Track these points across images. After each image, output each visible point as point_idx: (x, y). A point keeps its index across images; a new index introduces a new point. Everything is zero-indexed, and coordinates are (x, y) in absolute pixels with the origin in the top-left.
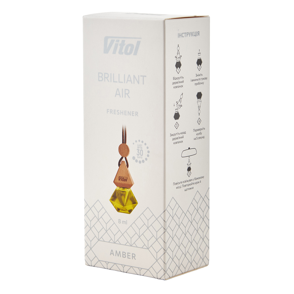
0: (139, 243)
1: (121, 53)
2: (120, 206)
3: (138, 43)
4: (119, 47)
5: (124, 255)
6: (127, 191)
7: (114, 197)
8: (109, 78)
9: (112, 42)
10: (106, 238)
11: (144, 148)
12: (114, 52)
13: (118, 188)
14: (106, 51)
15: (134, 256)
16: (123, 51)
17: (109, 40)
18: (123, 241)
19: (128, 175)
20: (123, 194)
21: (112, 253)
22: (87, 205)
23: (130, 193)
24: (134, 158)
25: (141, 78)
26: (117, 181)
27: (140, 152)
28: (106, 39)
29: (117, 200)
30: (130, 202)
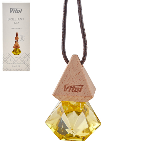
0: (22, 63)
1: (16, 12)
2: (15, 53)
3: (22, 9)
4: (15, 11)
5: (17, 66)
6: (18, 49)
7: (13, 51)
8: (12, 19)
9: (13, 10)
10: (11, 63)
11: (24, 37)
12: (14, 12)
13: (15, 49)
14: (11, 12)
15: (20, 66)
16: (17, 12)
17: (12, 9)
18: (16, 63)
19: (18, 45)
20: (16, 50)
21: (12, 66)
22: (4, 54)
23: (19, 50)
24: (20, 40)
25: (23, 19)
26: (15, 47)
27: (22, 38)
28: (11, 9)
29: (14, 52)
30: (19, 52)
